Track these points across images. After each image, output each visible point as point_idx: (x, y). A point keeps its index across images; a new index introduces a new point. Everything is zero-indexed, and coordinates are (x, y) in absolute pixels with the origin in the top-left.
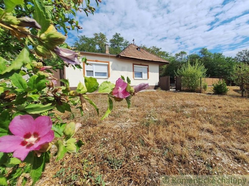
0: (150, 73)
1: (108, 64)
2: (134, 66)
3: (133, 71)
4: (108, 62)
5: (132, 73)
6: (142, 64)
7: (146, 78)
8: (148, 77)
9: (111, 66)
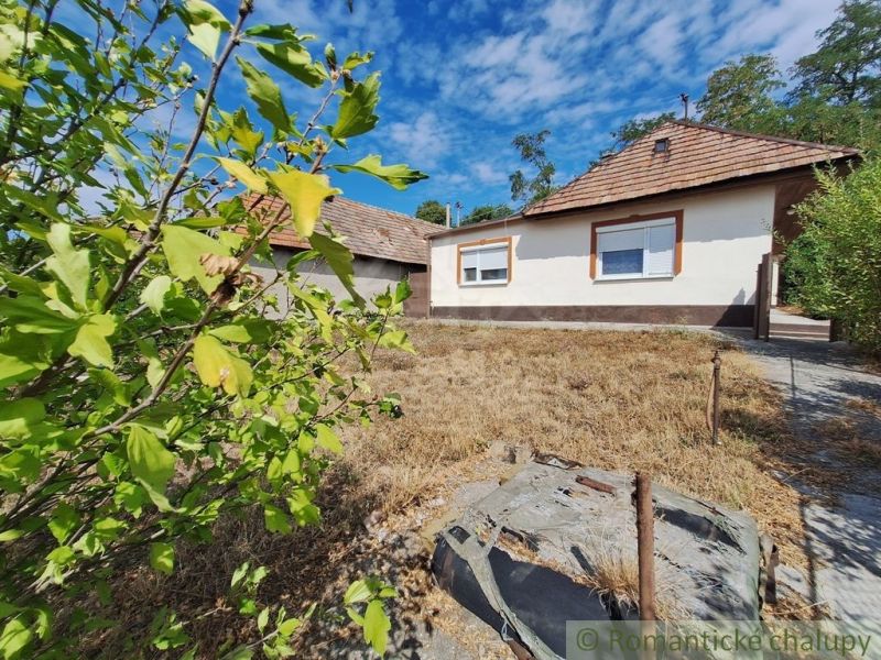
0: (686, 246)
1: (506, 243)
2: (598, 230)
3: (593, 251)
4: (510, 240)
5: (587, 259)
6: (641, 214)
7: (668, 269)
8: (677, 268)
9: (517, 249)
